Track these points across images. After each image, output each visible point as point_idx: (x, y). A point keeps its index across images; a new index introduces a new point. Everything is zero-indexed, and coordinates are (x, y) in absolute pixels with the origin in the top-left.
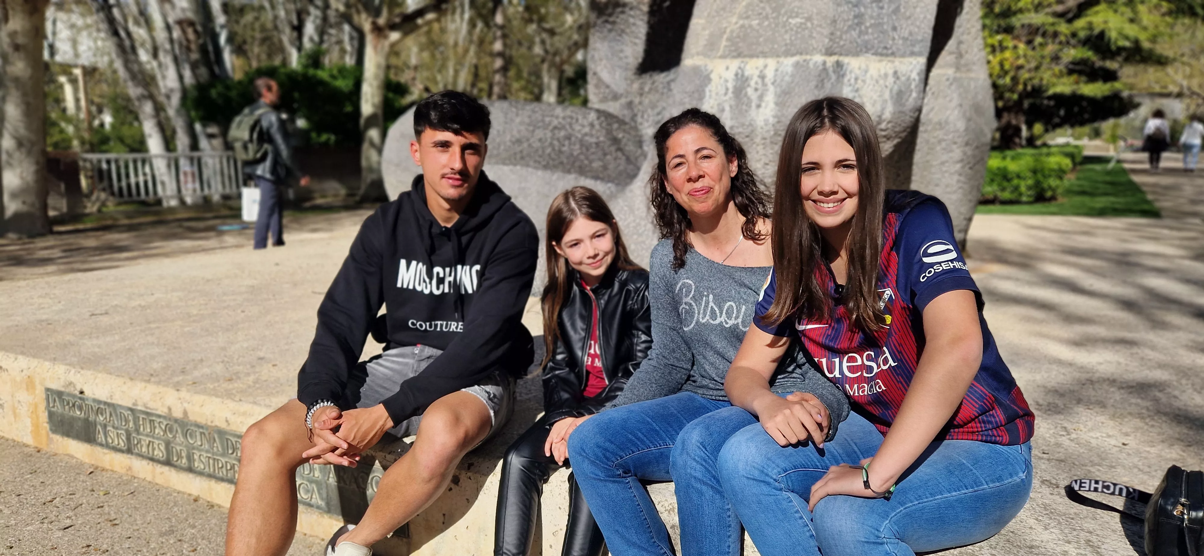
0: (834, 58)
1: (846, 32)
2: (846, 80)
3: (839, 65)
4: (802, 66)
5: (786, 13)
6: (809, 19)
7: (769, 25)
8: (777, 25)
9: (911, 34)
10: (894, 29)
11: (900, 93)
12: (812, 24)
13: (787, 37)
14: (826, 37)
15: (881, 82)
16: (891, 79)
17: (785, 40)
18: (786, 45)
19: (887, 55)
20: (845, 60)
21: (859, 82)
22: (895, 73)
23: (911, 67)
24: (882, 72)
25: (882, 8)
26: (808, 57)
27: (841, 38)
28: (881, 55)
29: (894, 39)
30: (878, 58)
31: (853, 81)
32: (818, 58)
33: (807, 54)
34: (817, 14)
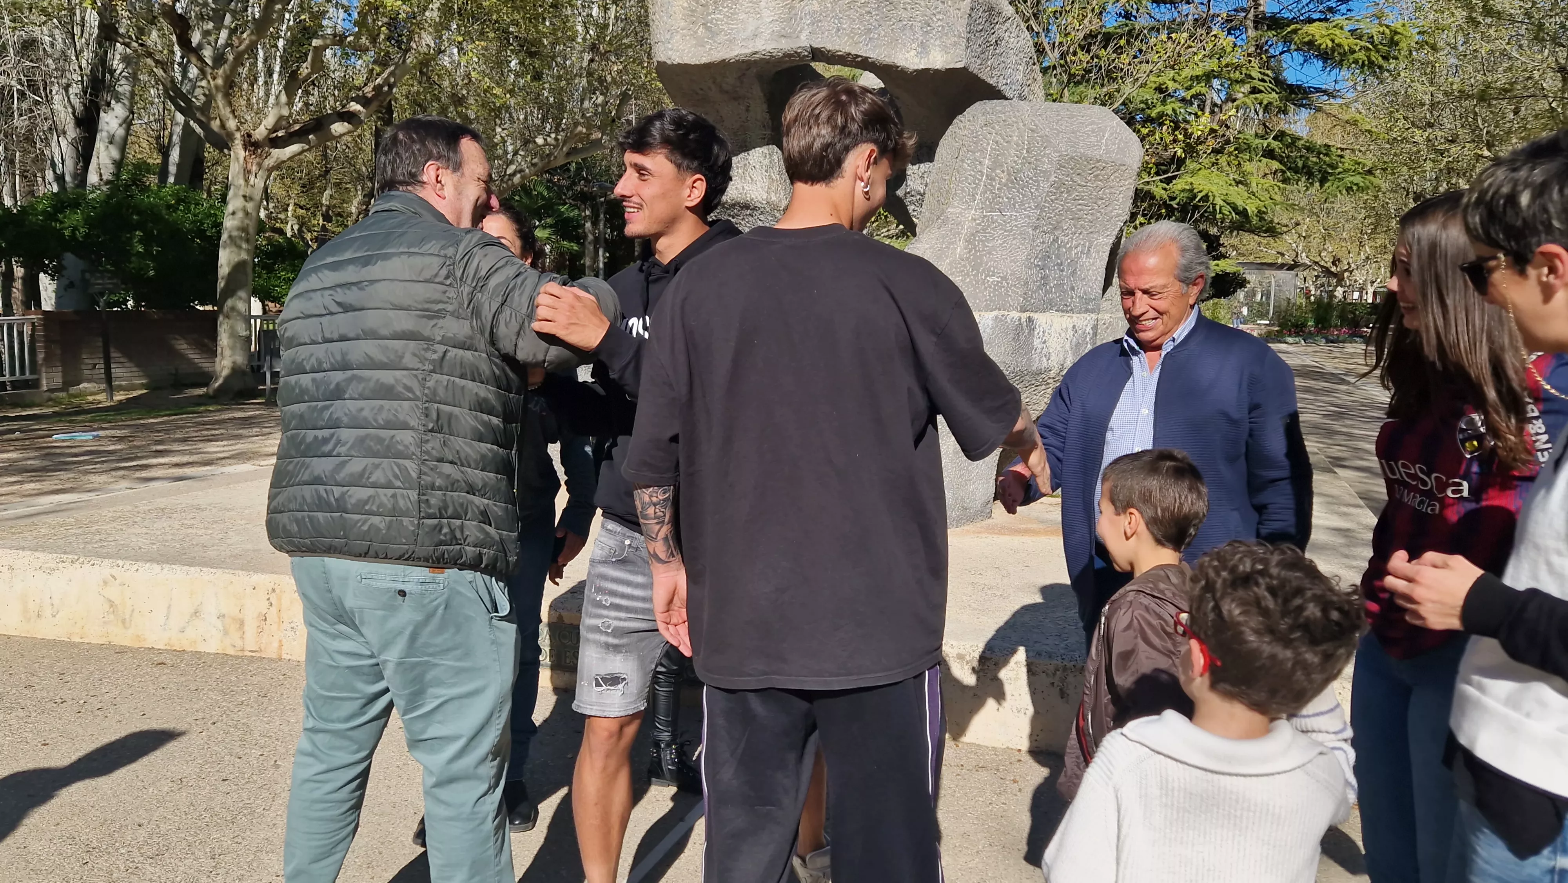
0: (1027, 314)
1: (1035, 292)
2: (1036, 333)
3: (1030, 320)
4: (1001, 320)
5: (984, 271)
6: (1004, 278)
7: (970, 282)
8: (977, 282)
9: (1085, 293)
10: (1073, 289)
11: (1078, 344)
12: (1008, 284)
13: (986, 293)
14: (1021, 296)
15: (1063, 335)
16: (1070, 333)
17: (985, 296)
18: (986, 300)
19: (1067, 312)
20: (1035, 316)
21: (1046, 334)
22: (1074, 327)
23: (1085, 323)
24: (1064, 326)
25: (1062, 271)
26: (1006, 313)
27: (1032, 297)
28: (1063, 311)
29: (1072, 297)
30: (1060, 314)
31: (1041, 333)
32: (1015, 315)
33: (1004, 310)
34: (1011, 275)
